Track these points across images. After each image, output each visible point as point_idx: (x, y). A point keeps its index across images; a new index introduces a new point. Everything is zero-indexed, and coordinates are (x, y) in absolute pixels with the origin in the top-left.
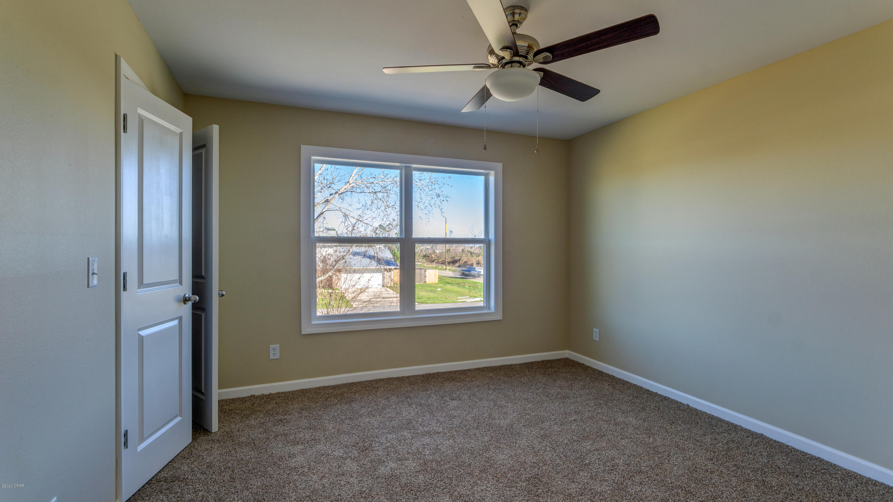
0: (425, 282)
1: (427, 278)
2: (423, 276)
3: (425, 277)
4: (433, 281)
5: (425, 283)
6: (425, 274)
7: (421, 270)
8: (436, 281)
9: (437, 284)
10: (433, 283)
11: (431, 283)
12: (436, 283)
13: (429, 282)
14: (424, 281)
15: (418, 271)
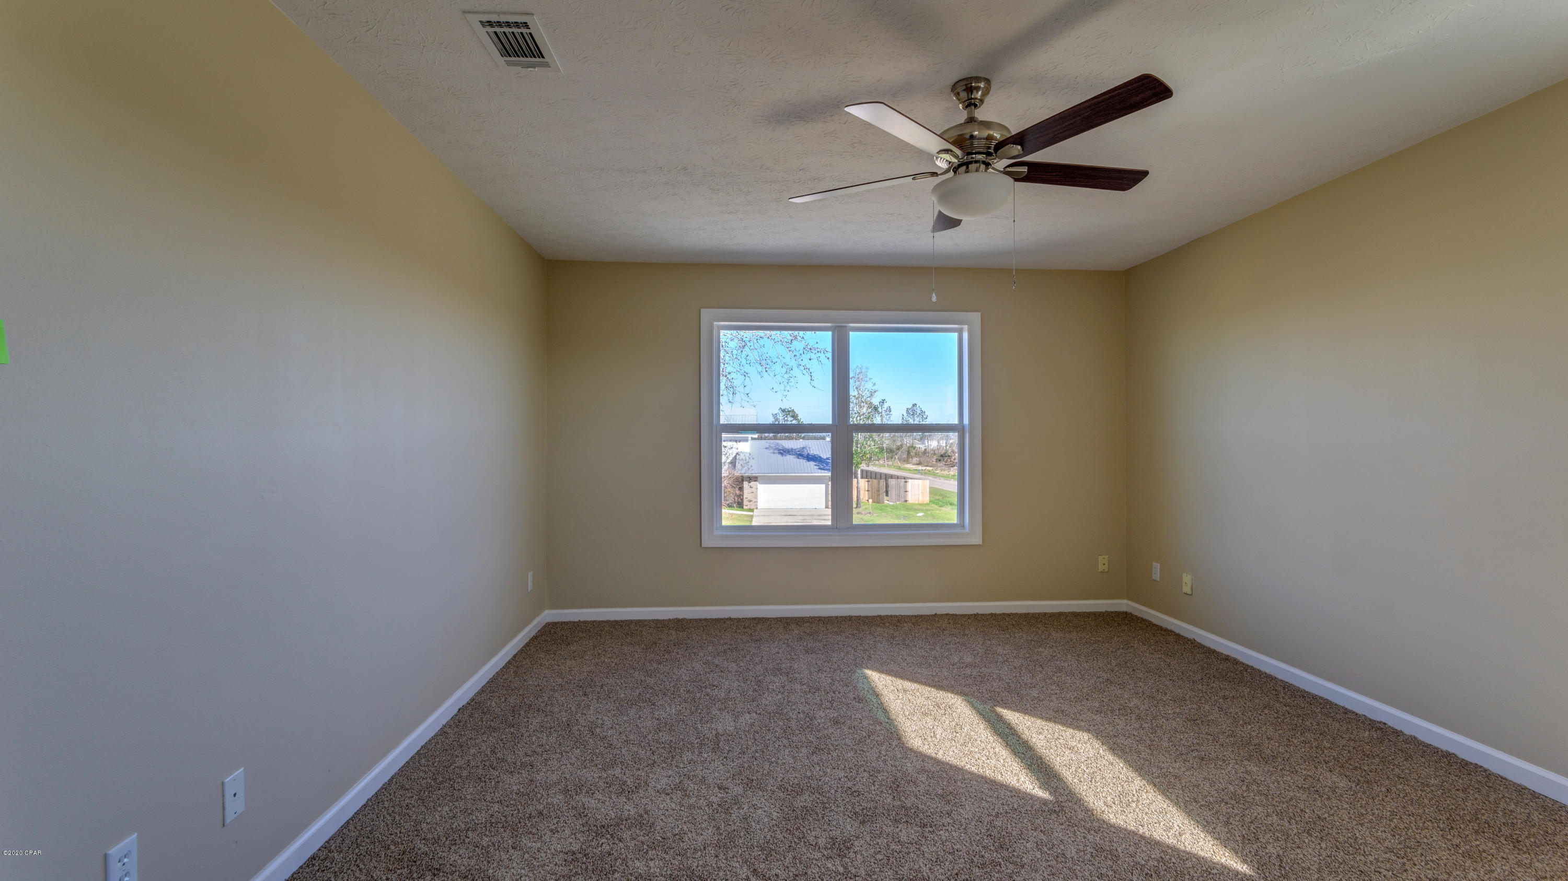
0: (906, 501)
1: (909, 494)
2: (902, 490)
3: (906, 491)
4: (920, 499)
5: (905, 503)
6: (905, 487)
7: (899, 480)
8: (926, 499)
9: (927, 504)
10: (920, 502)
11: (917, 502)
12: (925, 503)
13: (912, 502)
14: (903, 500)
15: (894, 483)
